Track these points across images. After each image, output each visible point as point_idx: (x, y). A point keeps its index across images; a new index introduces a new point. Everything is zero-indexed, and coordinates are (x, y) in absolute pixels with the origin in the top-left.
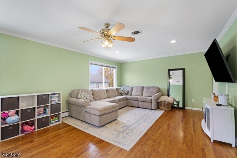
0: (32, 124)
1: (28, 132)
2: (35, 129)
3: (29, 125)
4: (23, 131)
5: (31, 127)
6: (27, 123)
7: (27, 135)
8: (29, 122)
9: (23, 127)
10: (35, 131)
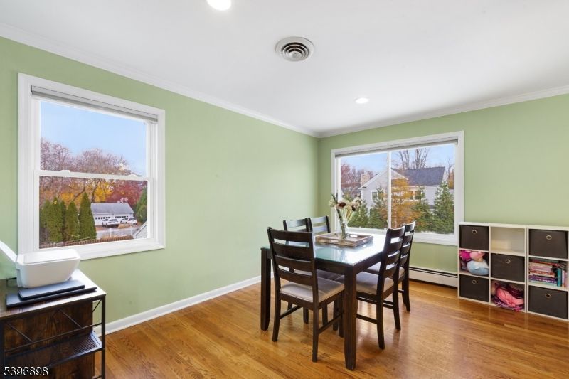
0: (520, 294)
1: (506, 306)
2: (522, 306)
3: (511, 293)
4: (495, 298)
5: (514, 298)
6: (508, 287)
7: (502, 310)
8: (512, 287)
9: (498, 292)
10: (522, 311)
